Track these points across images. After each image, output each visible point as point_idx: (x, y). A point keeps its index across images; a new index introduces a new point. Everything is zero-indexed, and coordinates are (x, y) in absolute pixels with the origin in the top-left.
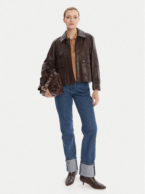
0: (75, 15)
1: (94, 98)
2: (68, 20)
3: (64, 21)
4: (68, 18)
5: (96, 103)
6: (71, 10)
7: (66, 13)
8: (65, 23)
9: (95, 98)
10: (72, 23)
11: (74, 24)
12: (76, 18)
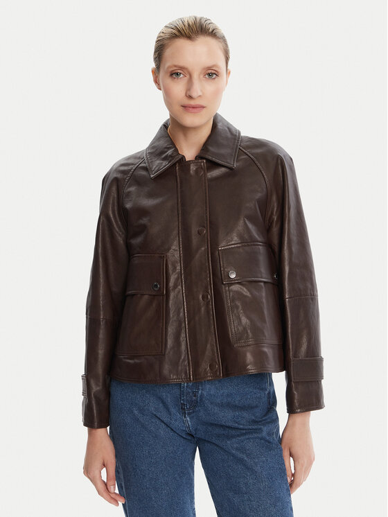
0: (209, 63)
1: (291, 455)
2: (178, 88)
3: (156, 81)
4: (174, 74)
5: (297, 476)
6: (189, 37)
7: (168, 52)
8: (160, 89)
9: (294, 451)
10: (192, 103)
11: (203, 107)
12: (214, 76)
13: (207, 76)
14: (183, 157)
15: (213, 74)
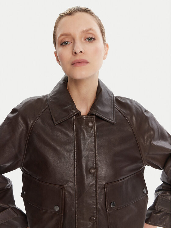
11: (88, 63)
12: (92, 39)
13: (87, 40)
14: (79, 112)
15: (92, 38)
